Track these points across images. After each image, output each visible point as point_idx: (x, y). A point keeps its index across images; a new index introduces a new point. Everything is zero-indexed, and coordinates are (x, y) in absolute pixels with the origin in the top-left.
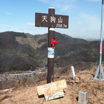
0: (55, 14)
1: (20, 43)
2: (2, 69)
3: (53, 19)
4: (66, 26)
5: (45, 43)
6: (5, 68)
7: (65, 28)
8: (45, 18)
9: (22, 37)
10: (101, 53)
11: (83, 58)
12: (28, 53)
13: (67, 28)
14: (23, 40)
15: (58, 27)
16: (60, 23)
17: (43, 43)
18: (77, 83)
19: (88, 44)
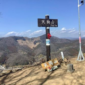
0: (49, 19)
1: (20, 44)
2: (7, 65)
3: (48, 22)
4: (56, 26)
5: (39, 43)
6: (10, 64)
7: (56, 27)
8: (43, 22)
9: (22, 40)
10: (80, 42)
11: (69, 53)
12: (27, 51)
13: (57, 26)
14: (22, 42)
15: (52, 27)
16: (53, 24)
17: (37, 44)
18: (66, 62)
19: (72, 42)
